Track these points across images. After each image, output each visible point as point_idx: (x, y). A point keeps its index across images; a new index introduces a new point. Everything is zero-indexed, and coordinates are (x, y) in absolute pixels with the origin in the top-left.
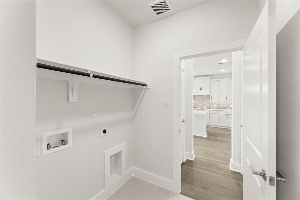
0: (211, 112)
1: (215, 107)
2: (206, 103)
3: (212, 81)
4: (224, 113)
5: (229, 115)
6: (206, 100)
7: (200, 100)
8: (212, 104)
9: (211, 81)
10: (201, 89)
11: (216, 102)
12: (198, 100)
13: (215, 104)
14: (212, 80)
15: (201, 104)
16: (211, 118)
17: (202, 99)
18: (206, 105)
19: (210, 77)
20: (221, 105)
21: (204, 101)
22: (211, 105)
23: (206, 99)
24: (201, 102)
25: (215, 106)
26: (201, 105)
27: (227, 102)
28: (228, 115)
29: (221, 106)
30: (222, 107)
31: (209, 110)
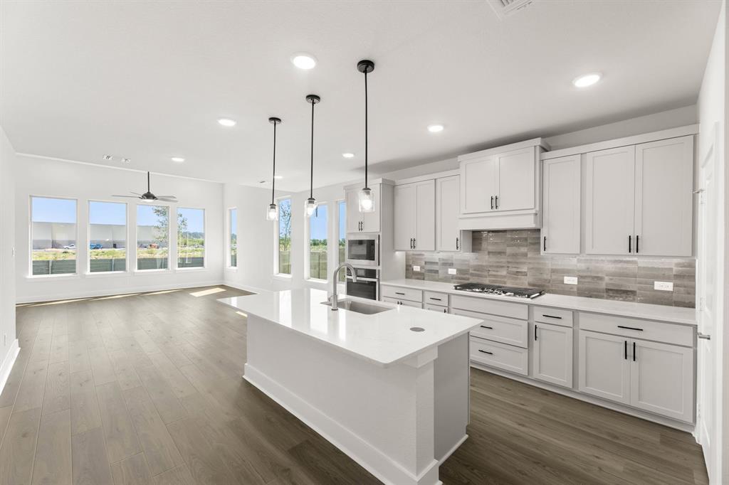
0: (538, 316)
1: (571, 286)
2: (524, 269)
3: (546, 163)
4: (611, 326)
5: (638, 342)
6: (525, 255)
7: (500, 253)
8: (553, 271)
9: (542, 161)
10: (495, 202)
11: (573, 263)
12: (489, 253)
13: (569, 272)
14: (547, 155)
15: (504, 272)
16: (536, 343)
17: (509, 250)
18: (525, 274)
19: (538, 142)
20: (600, 279)
21: (515, 255)
22: (545, 276)
23: (523, 250)
24: (503, 260)
25: (571, 281)
26: (505, 277)
27: (635, 262)
28: (630, 342)
29: (603, 285)
30: (608, 290)
31: (529, 305)
